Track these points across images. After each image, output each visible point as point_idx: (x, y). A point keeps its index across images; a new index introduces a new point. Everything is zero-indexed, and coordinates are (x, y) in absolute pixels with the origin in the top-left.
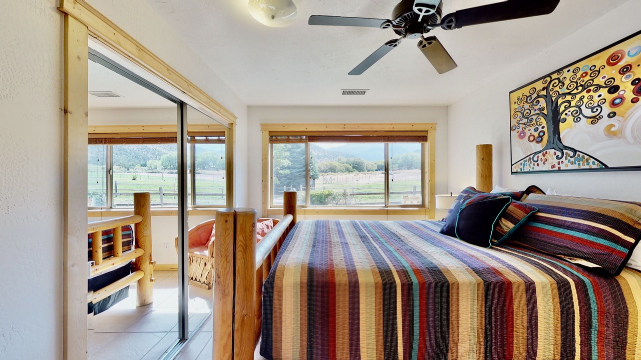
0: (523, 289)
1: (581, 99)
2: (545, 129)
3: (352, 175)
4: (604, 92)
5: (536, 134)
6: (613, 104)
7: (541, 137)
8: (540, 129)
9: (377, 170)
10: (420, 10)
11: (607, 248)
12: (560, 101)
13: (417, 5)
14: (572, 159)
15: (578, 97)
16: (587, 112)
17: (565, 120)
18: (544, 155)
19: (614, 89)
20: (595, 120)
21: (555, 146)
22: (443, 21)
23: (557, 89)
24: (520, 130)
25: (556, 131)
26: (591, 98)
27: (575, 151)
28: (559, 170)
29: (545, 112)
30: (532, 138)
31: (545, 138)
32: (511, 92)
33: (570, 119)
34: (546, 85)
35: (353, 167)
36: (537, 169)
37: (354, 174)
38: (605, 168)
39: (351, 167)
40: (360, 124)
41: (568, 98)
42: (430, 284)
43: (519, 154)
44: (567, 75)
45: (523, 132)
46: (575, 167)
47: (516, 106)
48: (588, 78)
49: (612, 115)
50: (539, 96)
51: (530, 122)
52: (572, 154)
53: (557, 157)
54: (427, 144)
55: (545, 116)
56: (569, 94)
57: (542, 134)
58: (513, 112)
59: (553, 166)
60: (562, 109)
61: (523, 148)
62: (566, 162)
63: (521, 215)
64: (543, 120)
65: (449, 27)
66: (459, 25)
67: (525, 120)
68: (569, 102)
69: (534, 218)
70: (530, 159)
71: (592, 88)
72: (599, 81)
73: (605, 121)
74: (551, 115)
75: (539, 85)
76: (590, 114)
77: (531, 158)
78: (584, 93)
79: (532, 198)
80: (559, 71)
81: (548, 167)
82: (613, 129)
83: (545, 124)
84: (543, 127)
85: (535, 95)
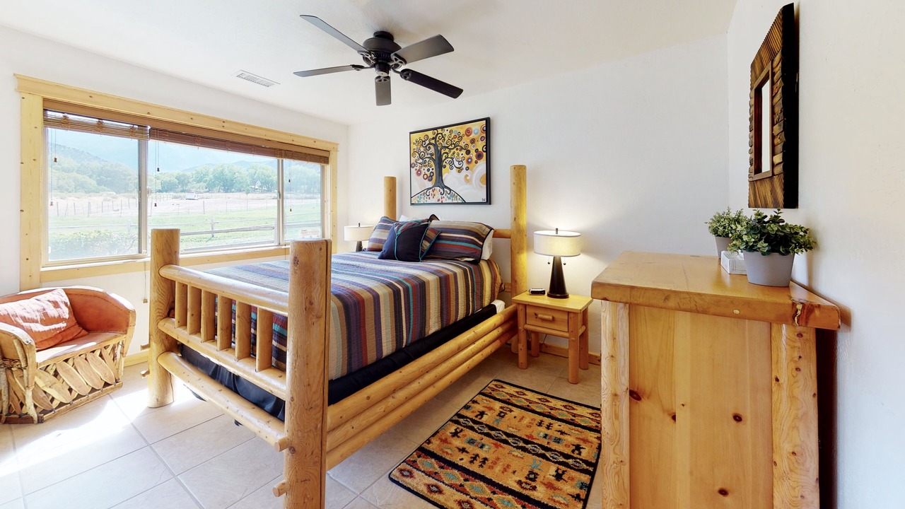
0: (453, 277)
1: (454, 153)
2: (434, 171)
3: (97, 200)
4: (464, 152)
5: (428, 173)
6: (468, 162)
7: (432, 176)
8: (431, 170)
9: (160, 191)
10: (396, 60)
11: (475, 249)
12: (443, 151)
13: (396, 55)
14: (449, 196)
15: (452, 151)
16: (456, 164)
17: (445, 167)
18: (433, 191)
19: (468, 152)
20: (460, 170)
21: (439, 184)
22: (403, 71)
23: (441, 141)
24: (418, 168)
25: (440, 174)
26: (458, 154)
27: (450, 190)
28: (442, 203)
29: (434, 157)
30: (425, 177)
31: (434, 177)
32: (411, 133)
33: (448, 166)
34: (434, 136)
35: (100, 183)
36: (429, 201)
37: (102, 198)
38: (465, 203)
39: (94, 182)
40: (248, 126)
41: (447, 151)
42: (417, 285)
43: (416, 189)
44: (446, 132)
45: (419, 170)
46: (450, 201)
47: (414, 147)
48: (456, 140)
49: (467, 169)
50: (430, 144)
51: (424, 164)
52: (449, 191)
53: (441, 194)
54: (328, 167)
55: (434, 160)
56: (447, 147)
57: (432, 174)
58: (412, 152)
59: (439, 200)
60: (444, 158)
61: (420, 184)
62: (446, 197)
63: (433, 236)
64: (432, 163)
65: (405, 78)
66: (411, 80)
67: (421, 161)
68: (447, 154)
69: (439, 238)
70: (424, 194)
71: (459, 147)
72: (462, 144)
73: (464, 172)
74: (437, 161)
75: (430, 134)
76: (458, 166)
77: (425, 192)
78: (455, 150)
79: (434, 223)
80: (442, 128)
81: (435, 201)
82: (468, 178)
83: (434, 167)
84: (433, 169)
85: (427, 142)
